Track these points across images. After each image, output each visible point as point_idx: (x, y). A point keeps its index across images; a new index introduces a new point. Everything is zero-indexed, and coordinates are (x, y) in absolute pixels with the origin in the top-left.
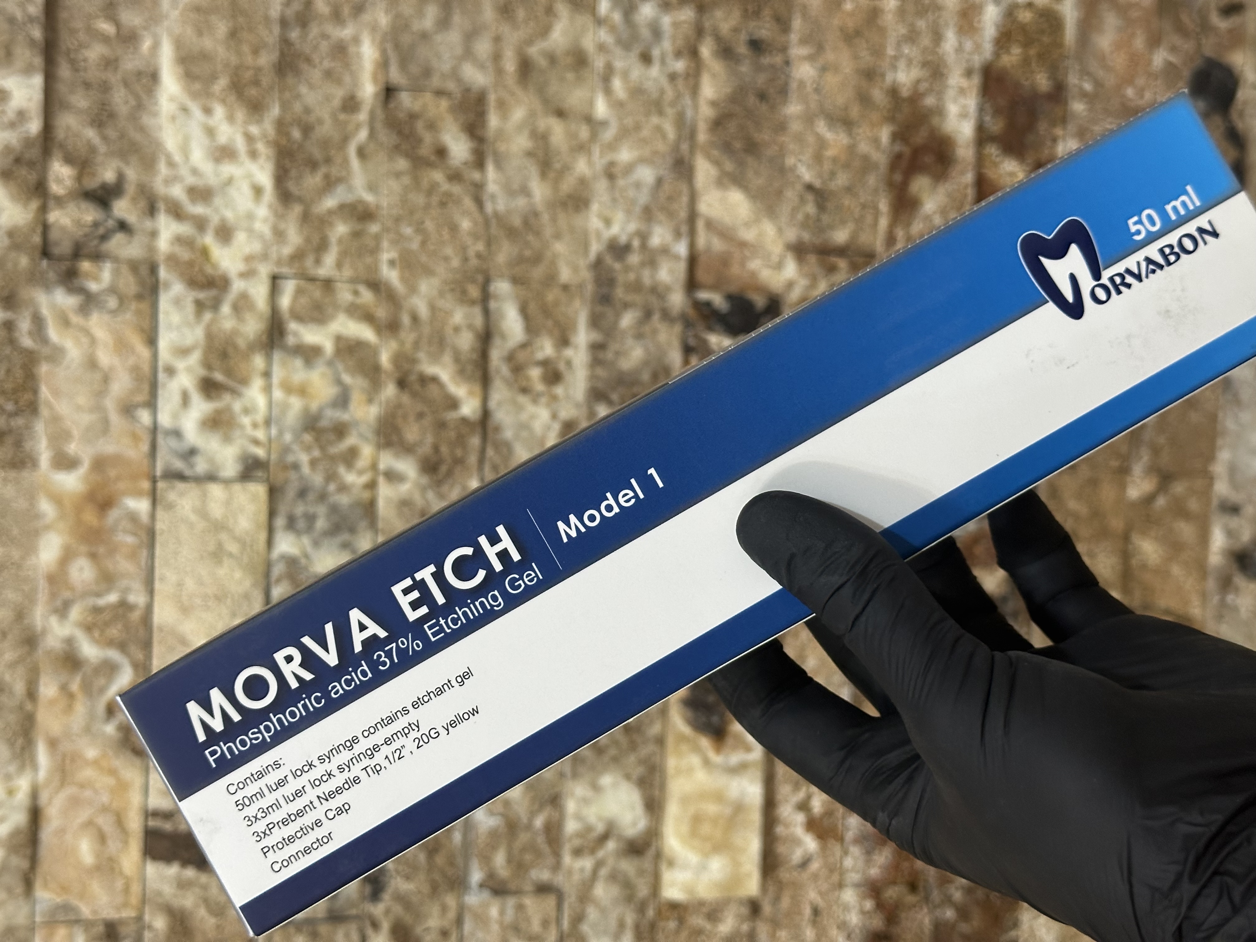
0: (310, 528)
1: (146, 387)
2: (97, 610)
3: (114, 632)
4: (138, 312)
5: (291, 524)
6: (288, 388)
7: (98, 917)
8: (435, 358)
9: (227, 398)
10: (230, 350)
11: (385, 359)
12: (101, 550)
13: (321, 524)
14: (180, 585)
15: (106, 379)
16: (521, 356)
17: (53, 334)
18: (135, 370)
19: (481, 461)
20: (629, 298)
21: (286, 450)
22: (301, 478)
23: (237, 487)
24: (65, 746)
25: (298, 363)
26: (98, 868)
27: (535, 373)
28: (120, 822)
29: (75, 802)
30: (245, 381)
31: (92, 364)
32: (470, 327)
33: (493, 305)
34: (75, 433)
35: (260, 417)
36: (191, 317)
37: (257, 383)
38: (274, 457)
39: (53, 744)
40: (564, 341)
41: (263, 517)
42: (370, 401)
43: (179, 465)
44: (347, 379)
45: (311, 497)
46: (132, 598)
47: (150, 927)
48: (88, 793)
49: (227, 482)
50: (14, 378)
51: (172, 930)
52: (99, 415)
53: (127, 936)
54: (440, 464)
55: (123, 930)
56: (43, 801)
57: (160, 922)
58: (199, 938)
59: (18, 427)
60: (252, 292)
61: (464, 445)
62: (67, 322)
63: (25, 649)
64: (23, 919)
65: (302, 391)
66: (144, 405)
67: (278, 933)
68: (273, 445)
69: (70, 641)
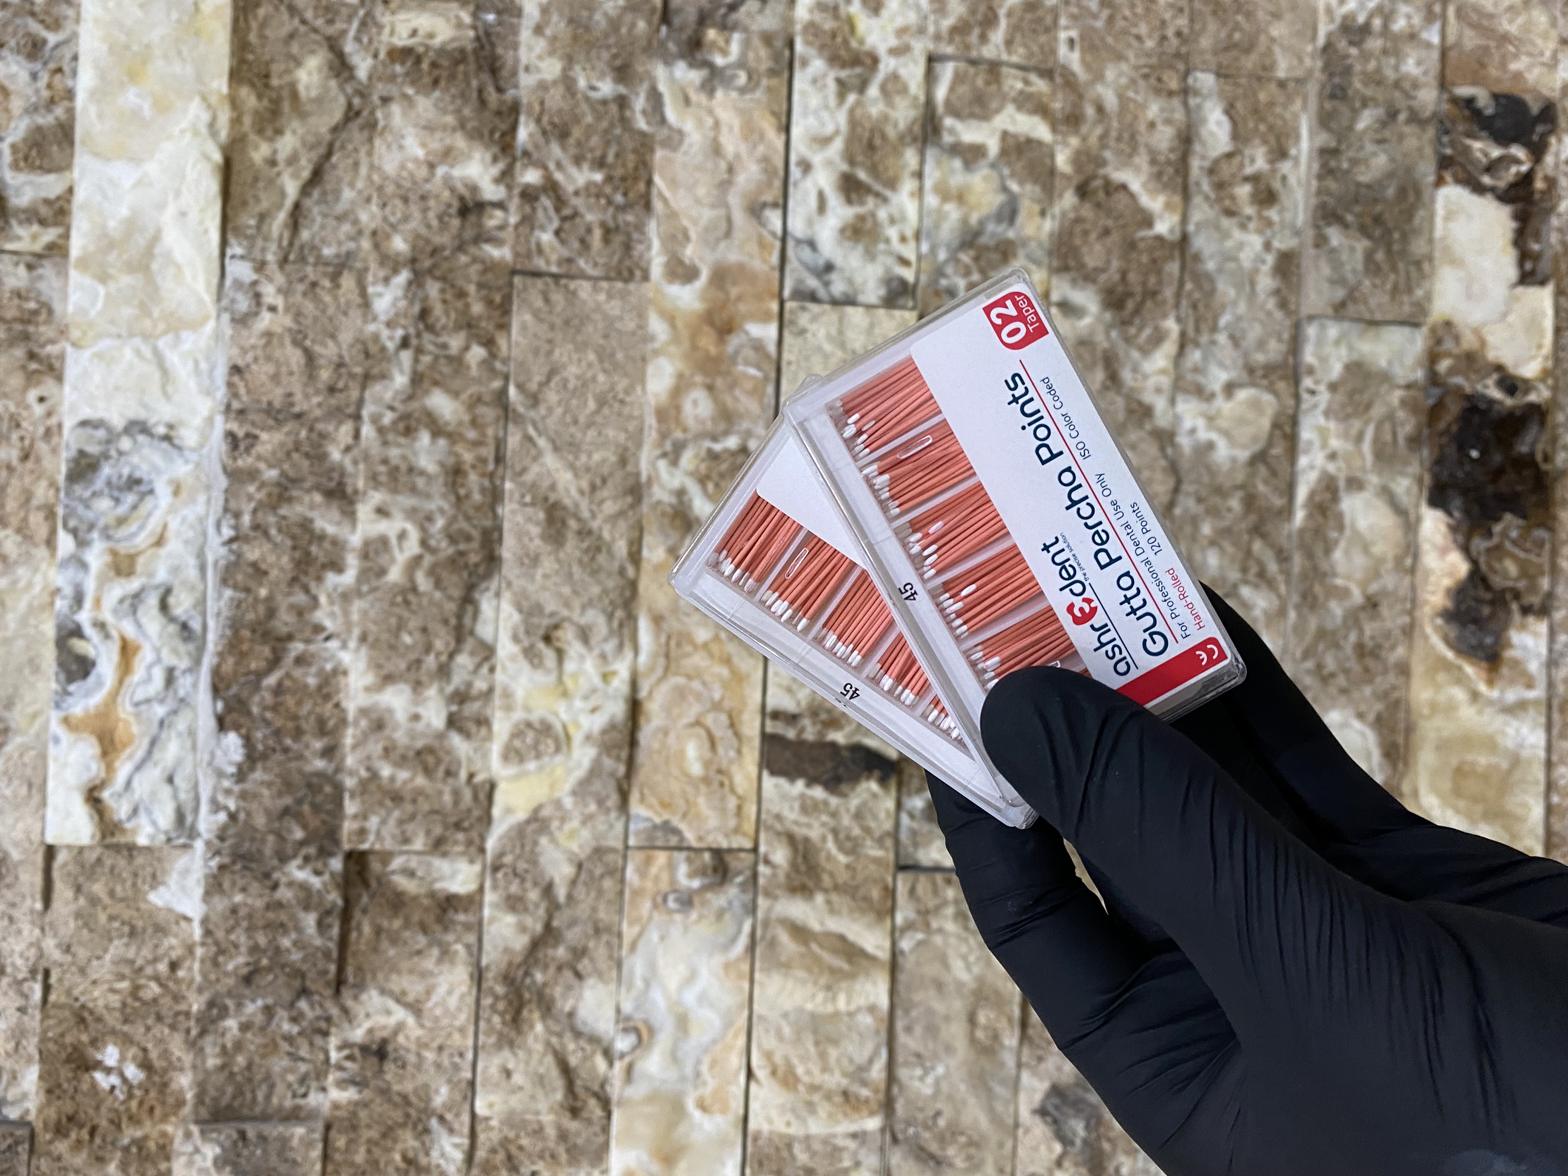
1: (778, 183)
2: (713, 456)
4: (770, 90)
6: (945, 195)
7: (704, 844)
8: (1127, 158)
9: (871, 202)
10: (878, 142)
11: (1062, 160)
12: (719, 383)
15: (731, 170)
16: (1227, 169)
17: (671, 113)
18: (765, 160)
19: (1178, 295)
20: (1369, 92)
21: (939, 272)
23: (882, 312)
24: (672, 624)
25: (957, 163)
26: (706, 780)
27: (1243, 191)
28: (733, 725)
29: (681, 694)
30: (892, 184)
31: (716, 150)
32: (1168, 121)
33: (1194, 101)
34: (694, 233)
35: (910, 229)
36: (832, 101)
37: (908, 185)
38: (923, 279)
39: (657, 620)
40: (1280, 152)
42: (1043, 213)
43: (812, 283)
46: (754, 444)
47: (767, 862)
48: (696, 685)
49: (869, 307)
50: (624, 165)
51: (794, 866)
52: (722, 212)
53: (739, 873)
54: (1129, 294)
55: (734, 863)
56: (643, 694)
57: (780, 856)
58: (827, 880)
59: (627, 224)
60: (903, 72)
61: (1159, 272)
62: (687, 101)
63: (629, 499)
64: (614, 841)
65: (960, 198)
66: (775, 205)
67: (923, 884)
68: (924, 265)
69: (681, 493)
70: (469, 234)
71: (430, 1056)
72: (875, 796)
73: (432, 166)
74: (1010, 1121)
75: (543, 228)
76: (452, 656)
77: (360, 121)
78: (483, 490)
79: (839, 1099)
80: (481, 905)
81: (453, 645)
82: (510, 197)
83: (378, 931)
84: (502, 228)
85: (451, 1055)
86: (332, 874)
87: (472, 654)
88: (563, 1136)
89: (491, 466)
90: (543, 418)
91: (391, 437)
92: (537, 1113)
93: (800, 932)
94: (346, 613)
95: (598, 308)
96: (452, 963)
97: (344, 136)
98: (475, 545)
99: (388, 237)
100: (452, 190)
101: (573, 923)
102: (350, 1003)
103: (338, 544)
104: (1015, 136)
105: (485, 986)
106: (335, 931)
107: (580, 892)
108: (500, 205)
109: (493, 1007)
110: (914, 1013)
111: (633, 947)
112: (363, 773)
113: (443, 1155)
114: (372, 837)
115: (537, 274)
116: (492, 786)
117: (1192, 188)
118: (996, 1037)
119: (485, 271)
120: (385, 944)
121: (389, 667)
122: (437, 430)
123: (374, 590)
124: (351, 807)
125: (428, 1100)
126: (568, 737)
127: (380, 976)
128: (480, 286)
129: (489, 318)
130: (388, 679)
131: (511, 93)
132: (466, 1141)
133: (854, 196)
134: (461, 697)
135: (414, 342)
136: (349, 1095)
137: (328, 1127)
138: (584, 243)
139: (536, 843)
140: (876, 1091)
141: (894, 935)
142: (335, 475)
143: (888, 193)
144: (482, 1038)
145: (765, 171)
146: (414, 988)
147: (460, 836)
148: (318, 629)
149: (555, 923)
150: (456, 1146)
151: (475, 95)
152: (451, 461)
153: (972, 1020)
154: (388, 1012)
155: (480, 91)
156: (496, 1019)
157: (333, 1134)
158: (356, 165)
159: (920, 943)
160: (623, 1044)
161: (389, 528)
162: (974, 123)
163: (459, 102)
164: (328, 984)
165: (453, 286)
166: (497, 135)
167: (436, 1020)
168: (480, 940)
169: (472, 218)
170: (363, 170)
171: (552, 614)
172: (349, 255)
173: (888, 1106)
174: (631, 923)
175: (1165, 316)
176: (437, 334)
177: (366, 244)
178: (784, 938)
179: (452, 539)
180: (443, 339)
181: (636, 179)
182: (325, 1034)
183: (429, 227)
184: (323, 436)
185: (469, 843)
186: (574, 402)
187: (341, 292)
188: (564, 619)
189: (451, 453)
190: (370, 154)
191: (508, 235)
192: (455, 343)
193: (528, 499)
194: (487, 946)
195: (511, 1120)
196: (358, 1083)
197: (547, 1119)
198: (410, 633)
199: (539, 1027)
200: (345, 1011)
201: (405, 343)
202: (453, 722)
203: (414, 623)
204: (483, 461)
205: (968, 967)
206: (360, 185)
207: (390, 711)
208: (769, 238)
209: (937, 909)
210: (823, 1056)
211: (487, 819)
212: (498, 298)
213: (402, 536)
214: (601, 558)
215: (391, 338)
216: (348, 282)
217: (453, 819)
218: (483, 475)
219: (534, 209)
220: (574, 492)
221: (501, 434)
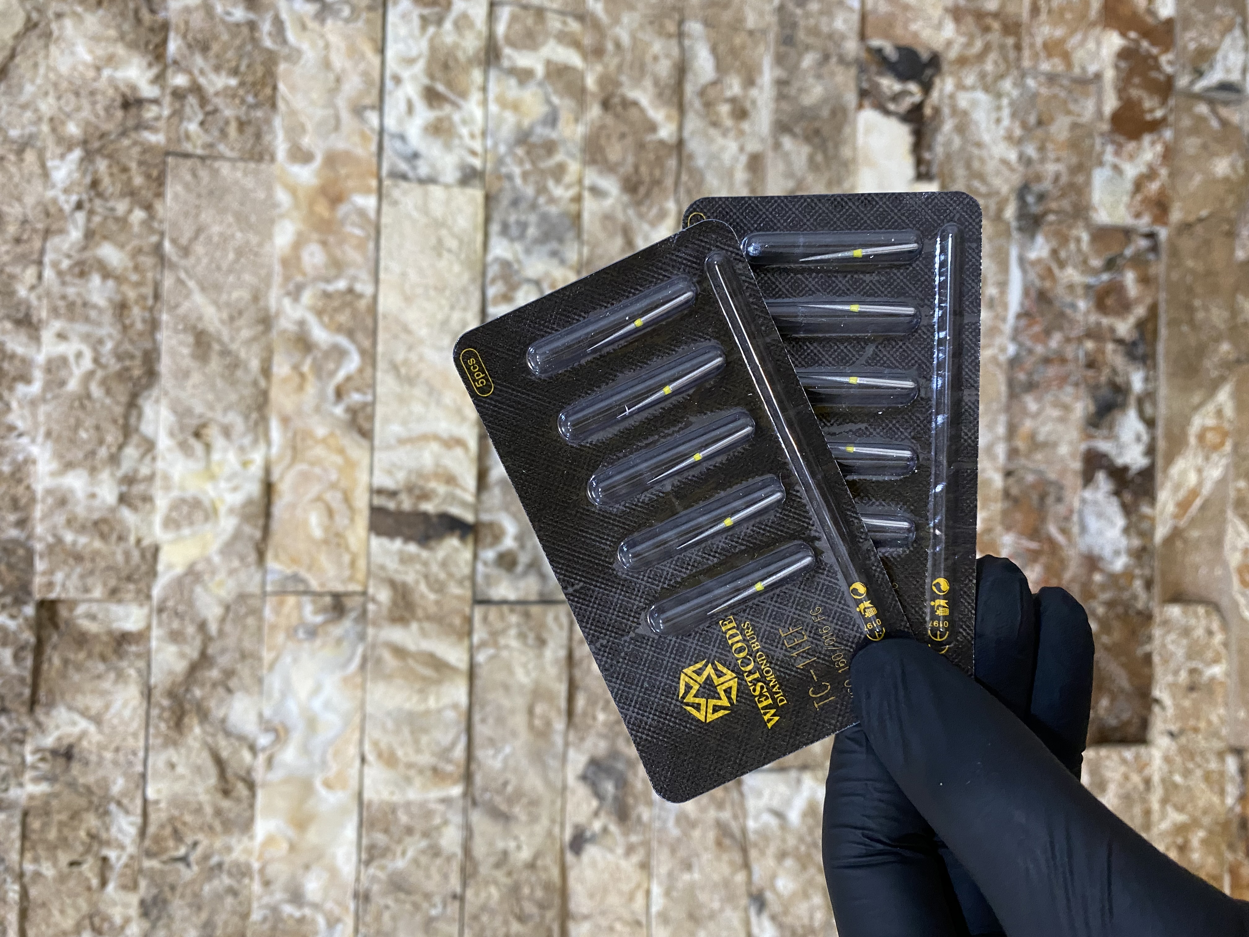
0: (522, 236)
1: (375, 92)
2: (327, 295)
3: (343, 318)
4: (368, 21)
5: (505, 230)
6: (503, 103)
7: (326, 589)
8: (637, 82)
9: (447, 109)
10: (451, 63)
11: (591, 82)
12: (331, 239)
13: (532, 232)
14: (404, 275)
15: (338, 80)
16: (712, 93)
17: (291, 35)
18: (365, 74)
19: (677, 183)
20: (811, 40)
21: (500, 161)
22: (514, 188)
23: (456, 191)
24: (298, 423)
25: (513, 82)
26: (326, 542)
27: (724, 109)
28: (347, 499)
29: (305, 477)
30: (464, 95)
31: (327, 65)
32: (668, 56)
33: (687, 42)
34: (309, 127)
35: (477, 129)
36: (417, 31)
37: (475, 96)
38: (489, 166)
39: (285, 421)
40: (750, 82)
41: (480, 218)
42: (577, 120)
43: (403, 166)
44: (556, 100)
45: (523, 206)
46: (359, 287)
47: (374, 600)
48: (317, 470)
49: (447, 186)
50: (254, 73)
51: (395, 603)
52: (330, 112)
53: (353, 609)
54: (640, 183)
55: (349, 603)
56: (275, 476)
57: (384, 595)
58: (420, 613)
59: (257, 119)
60: (472, 12)
61: (662, 166)
62: (304, 27)
63: (260, 328)
64: (253, 587)
65: (516, 107)
66: (373, 108)
67: (493, 613)
68: (489, 156)
69: (302, 323)
70: (130, 123)
71: (108, 755)
72: (456, 550)
73: (98, 69)
74: (559, 785)
75: (190, 120)
76: (121, 447)
77: (37, 31)
78: (144, 321)
79: (429, 773)
80: (148, 639)
81: (121, 439)
82: (163, 95)
83: (66, 662)
84: (157, 118)
85: (126, 755)
86: (26, 619)
87: (138, 446)
88: (218, 812)
89: (150, 302)
90: (194, 267)
91: (68, 278)
92: (196, 795)
93: (399, 652)
94: (34, 415)
95: (236, 183)
96: (126, 683)
97: (25, 42)
98: (138, 362)
99: (63, 123)
100: (116, 88)
101: (223, 651)
102: (42, 718)
103: (26, 362)
104: (556, 64)
105: (153, 700)
106: (29, 662)
107: (228, 627)
108: (156, 101)
109: (160, 717)
110: (488, 709)
111: (271, 667)
112: (50, 539)
113: (120, 830)
114: (58, 589)
115: (187, 156)
116: (156, 550)
117: (687, 107)
118: (548, 724)
119: (144, 152)
120: (71, 671)
121: (69, 456)
122: (106, 273)
123: (55, 397)
124: (40, 565)
125: (107, 788)
126: (215, 511)
127: (68, 697)
128: (141, 163)
129: (149, 189)
130: (69, 466)
131: (162, 15)
132: (139, 820)
133: (435, 104)
134: (129, 480)
135: (87, 206)
136: (43, 788)
137: (26, 814)
138: (223, 133)
139: (192, 591)
140: (458, 766)
141: (472, 651)
142: (23, 309)
143: (461, 102)
144: (151, 741)
145: (365, 82)
146: (96, 704)
147: (131, 587)
148: (11, 428)
149: (210, 651)
150: (132, 824)
151: (131, 14)
152: (118, 298)
153: (531, 712)
154: (74, 724)
155: (136, 12)
156: (163, 726)
157: (30, 819)
158: (36, 65)
159: (492, 658)
160: (264, 740)
161: (68, 349)
162: (525, 52)
163: (119, 19)
164: (23, 703)
165: (118, 163)
166: (151, 47)
167: (114, 728)
168: (149, 666)
169: (133, 111)
170: (42, 70)
171: (201, 416)
172: (31, 136)
173: (468, 777)
174: (270, 649)
175: (666, 199)
176: (106, 200)
177: (45, 128)
178: (387, 656)
179: (119, 357)
180: (111, 204)
181: (264, 85)
182: (22, 742)
183: (97, 116)
184: (12, 277)
185: (138, 592)
186: (218, 254)
187: (24, 165)
188: (211, 420)
189: (118, 291)
190: (47, 56)
191: (161, 124)
192: (121, 207)
193: (180, 327)
194: (155, 669)
195: (176, 802)
196: (51, 779)
197: (204, 798)
198: (87, 430)
199: (197, 730)
200: (39, 725)
201: (79, 206)
202: (123, 499)
203: (89, 422)
204: (143, 298)
205: (528, 673)
206: (39, 81)
207: (72, 491)
208: (368, 132)
209: (504, 631)
210: (416, 742)
211: (153, 573)
212: (155, 173)
213: (79, 355)
214: (239, 373)
215: (67, 202)
216: (30, 156)
217: (124, 574)
218: (144, 308)
219: (183, 106)
220: (217, 324)
221: (158, 277)
